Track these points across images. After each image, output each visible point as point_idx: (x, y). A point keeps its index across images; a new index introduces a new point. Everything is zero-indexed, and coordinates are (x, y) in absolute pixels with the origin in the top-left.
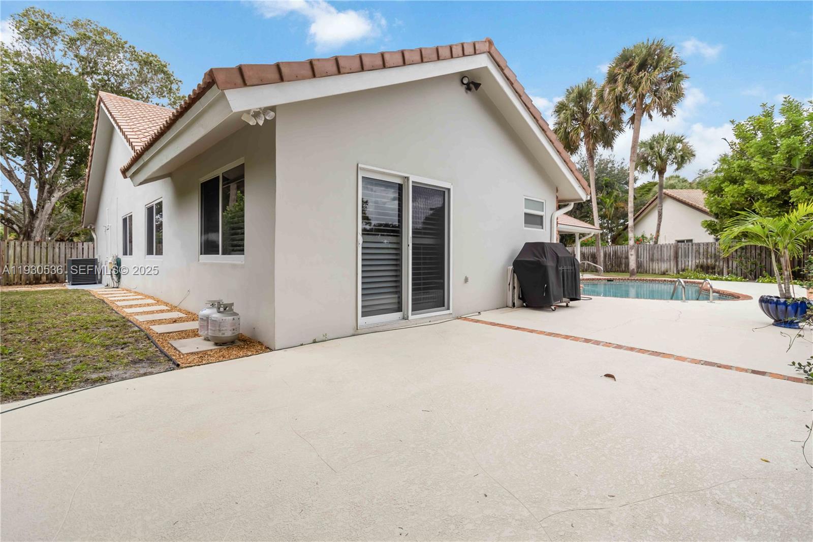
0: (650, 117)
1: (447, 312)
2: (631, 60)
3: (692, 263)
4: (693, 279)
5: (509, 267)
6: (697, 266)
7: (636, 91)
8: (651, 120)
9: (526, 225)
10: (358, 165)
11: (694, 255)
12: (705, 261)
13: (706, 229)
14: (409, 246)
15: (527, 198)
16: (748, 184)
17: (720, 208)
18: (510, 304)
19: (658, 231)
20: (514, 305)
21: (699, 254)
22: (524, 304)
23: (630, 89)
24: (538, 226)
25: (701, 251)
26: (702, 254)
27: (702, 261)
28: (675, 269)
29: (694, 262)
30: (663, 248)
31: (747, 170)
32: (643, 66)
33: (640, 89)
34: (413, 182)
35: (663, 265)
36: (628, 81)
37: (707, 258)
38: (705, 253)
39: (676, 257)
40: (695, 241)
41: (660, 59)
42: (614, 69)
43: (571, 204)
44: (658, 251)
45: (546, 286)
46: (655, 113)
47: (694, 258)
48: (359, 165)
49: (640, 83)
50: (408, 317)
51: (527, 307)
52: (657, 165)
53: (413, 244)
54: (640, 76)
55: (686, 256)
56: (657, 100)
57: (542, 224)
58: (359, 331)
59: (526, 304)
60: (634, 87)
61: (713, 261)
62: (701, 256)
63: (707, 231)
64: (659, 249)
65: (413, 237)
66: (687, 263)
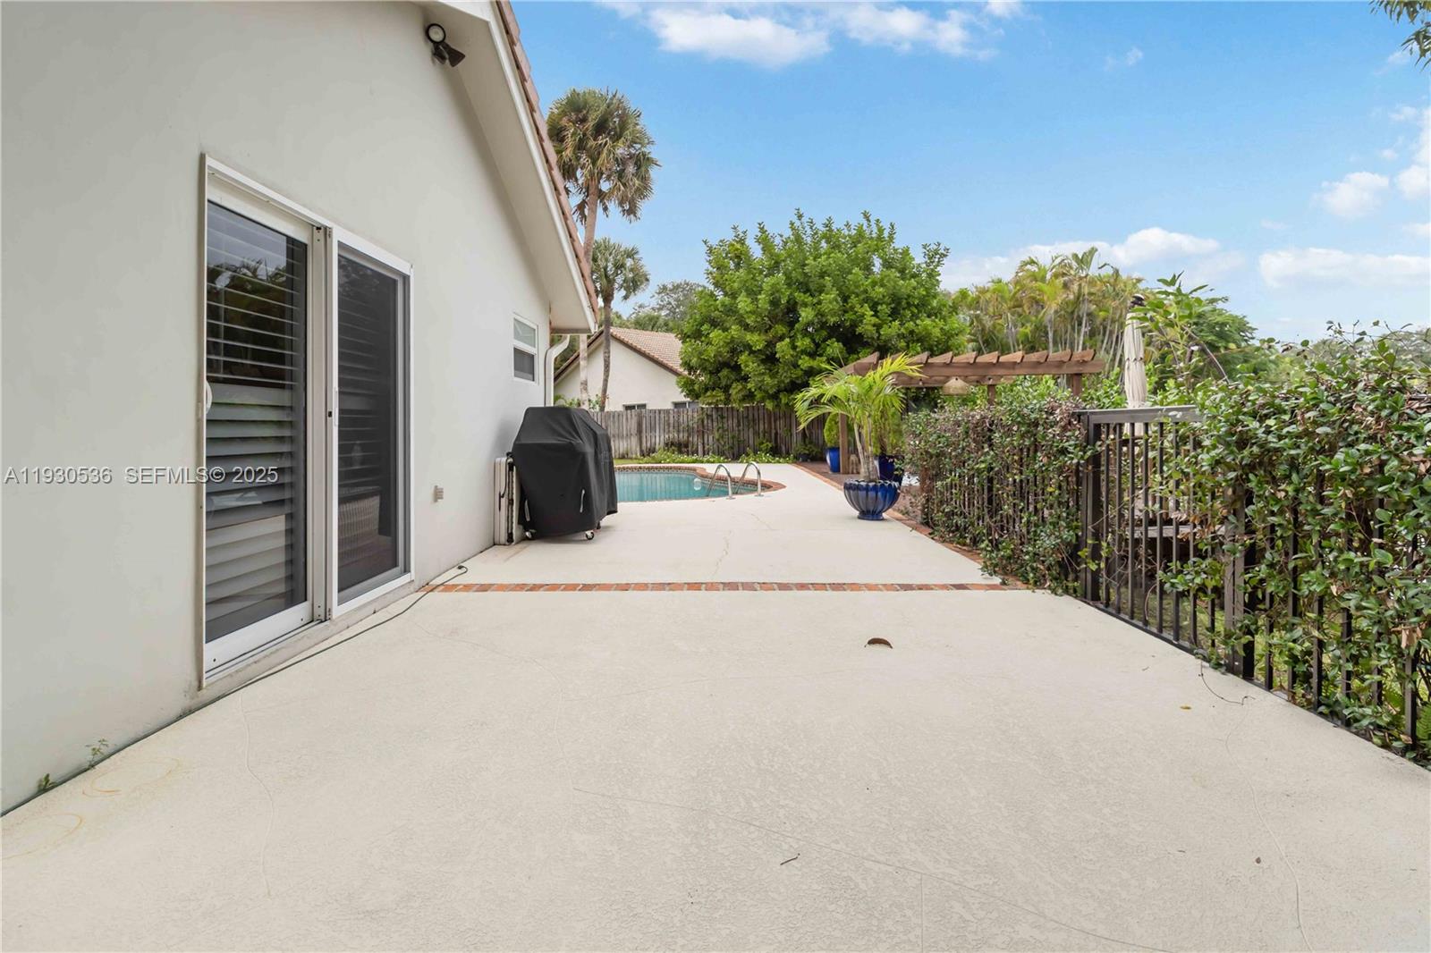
0: (605, 209)
1: (405, 579)
2: (585, 112)
3: (659, 439)
4: (669, 463)
5: (498, 460)
6: (667, 444)
7: (594, 163)
8: (607, 216)
9: (518, 372)
10: (202, 158)
11: (662, 426)
12: (676, 435)
13: (680, 390)
14: (330, 414)
15: (518, 318)
16: (735, 330)
17: (701, 359)
18: (503, 537)
19: (605, 391)
20: (510, 539)
21: (669, 425)
22: (527, 534)
23: (584, 159)
24: (525, 375)
25: (672, 421)
26: (672, 425)
27: (673, 436)
28: (638, 449)
29: (662, 437)
30: (621, 417)
31: (730, 311)
32: (601, 128)
33: (599, 162)
34: (341, 245)
35: (621, 444)
36: (580, 146)
37: (679, 431)
38: (676, 425)
39: (640, 431)
40: (649, 407)
41: (623, 126)
42: (561, 119)
43: (566, 338)
44: (614, 422)
45: (583, 492)
46: (613, 206)
47: (662, 431)
48: (209, 162)
49: (599, 154)
50: (327, 611)
51: (534, 538)
52: (601, 287)
53: (341, 411)
54: (600, 142)
55: (653, 429)
56: (622, 188)
57: (532, 373)
58: (204, 691)
59: (532, 534)
60: (591, 157)
61: (686, 435)
62: (671, 429)
63: (682, 392)
64: (616, 419)
65: (341, 393)
66: (653, 440)
